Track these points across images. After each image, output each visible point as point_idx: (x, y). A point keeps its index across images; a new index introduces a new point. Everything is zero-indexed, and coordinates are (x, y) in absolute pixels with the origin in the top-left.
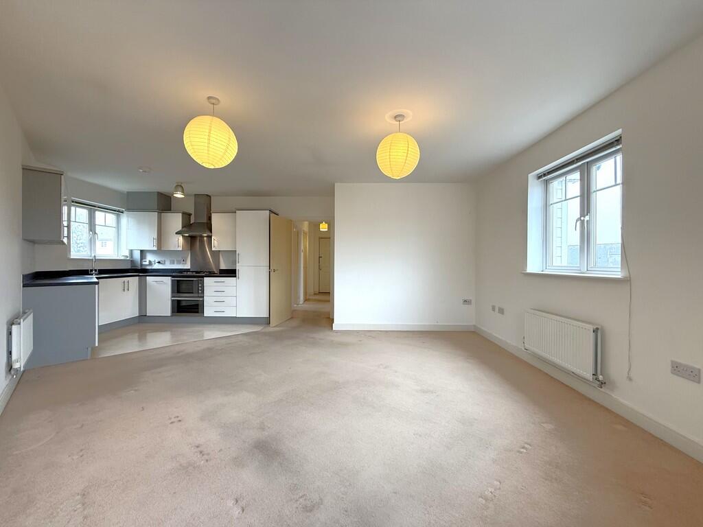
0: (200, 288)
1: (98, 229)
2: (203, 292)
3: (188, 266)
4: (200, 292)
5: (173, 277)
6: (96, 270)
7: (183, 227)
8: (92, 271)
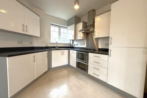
0: (87, 58)
1: (62, 34)
2: (88, 61)
3: (85, 46)
4: (87, 60)
5: (77, 51)
6: (57, 47)
7: (83, 28)
8: (56, 47)
